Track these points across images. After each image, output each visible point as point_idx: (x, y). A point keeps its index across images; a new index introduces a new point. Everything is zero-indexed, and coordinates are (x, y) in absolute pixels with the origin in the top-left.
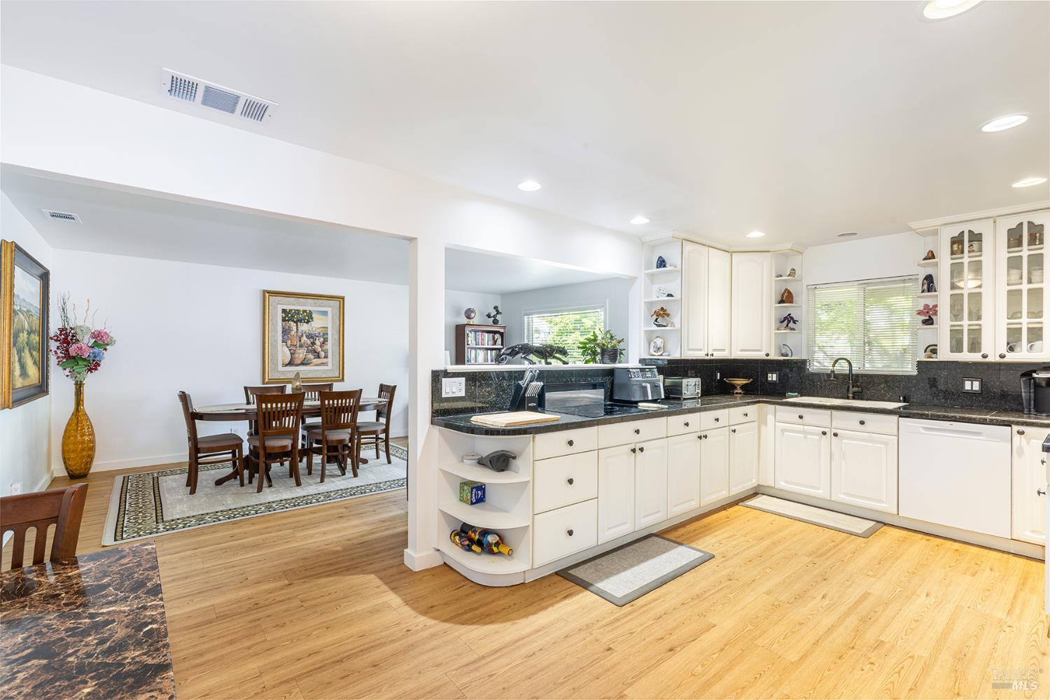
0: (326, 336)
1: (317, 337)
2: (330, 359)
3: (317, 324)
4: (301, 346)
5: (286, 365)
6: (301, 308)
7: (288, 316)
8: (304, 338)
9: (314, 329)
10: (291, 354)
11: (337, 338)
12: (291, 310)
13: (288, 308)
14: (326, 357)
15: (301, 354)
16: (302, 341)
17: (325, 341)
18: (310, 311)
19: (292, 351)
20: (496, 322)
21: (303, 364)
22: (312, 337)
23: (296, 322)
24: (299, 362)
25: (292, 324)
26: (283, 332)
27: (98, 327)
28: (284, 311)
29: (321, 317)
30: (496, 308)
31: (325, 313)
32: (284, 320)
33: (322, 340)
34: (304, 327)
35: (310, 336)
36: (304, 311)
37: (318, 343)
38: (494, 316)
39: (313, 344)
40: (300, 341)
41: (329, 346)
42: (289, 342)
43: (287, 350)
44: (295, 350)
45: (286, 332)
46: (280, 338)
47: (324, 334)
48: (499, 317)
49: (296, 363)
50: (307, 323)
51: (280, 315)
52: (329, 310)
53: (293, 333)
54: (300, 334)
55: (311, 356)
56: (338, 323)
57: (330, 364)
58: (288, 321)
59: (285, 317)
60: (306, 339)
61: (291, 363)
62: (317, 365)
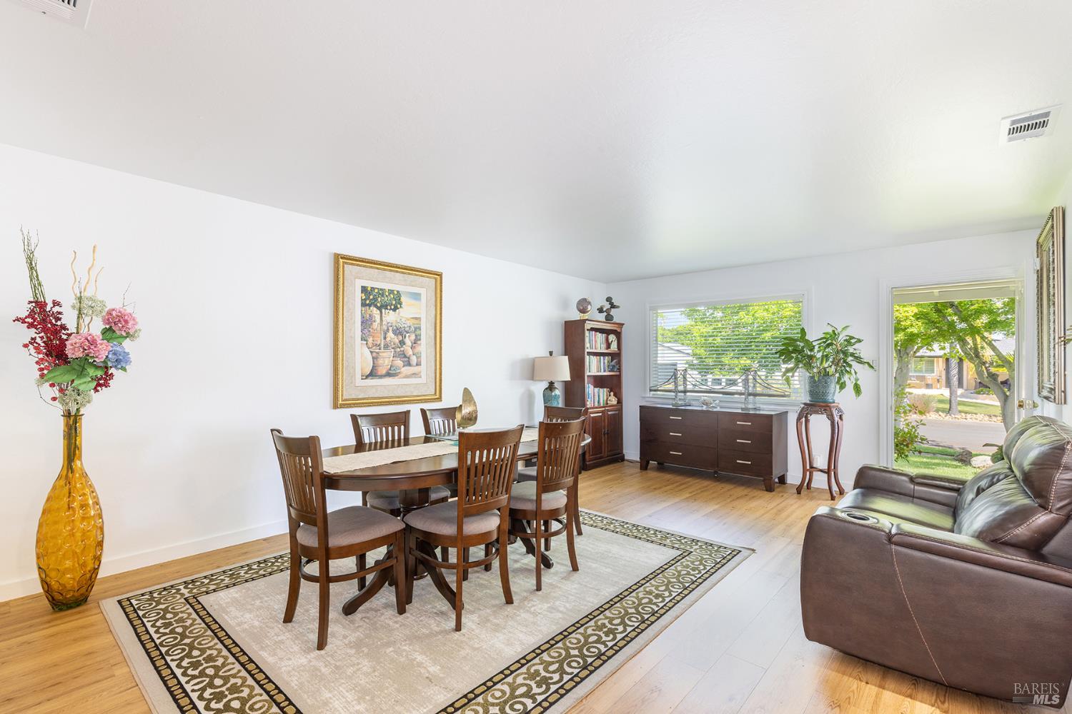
0: (418, 332)
1: (407, 332)
2: (423, 368)
3: (408, 312)
4: (386, 347)
5: (367, 377)
6: (386, 286)
7: (371, 298)
8: (390, 335)
9: (403, 320)
10: (373, 358)
11: (433, 335)
12: (373, 289)
13: (369, 284)
14: (418, 364)
15: (386, 359)
16: (388, 339)
17: (417, 339)
18: (398, 292)
19: (374, 354)
20: (609, 318)
21: (388, 375)
22: (400, 333)
23: (380, 308)
24: (384, 372)
25: (375, 311)
26: (362, 322)
27: (113, 303)
28: (364, 289)
29: (413, 302)
30: (609, 299)
31: (416, 296)
32: (364, 305)
33: (413, 337)
34: (390, 317)
35: (398, 332)
36: (391, 292)
37: (408, 342)
38: (608, 311)
39: (402, 343)
40: (385, 338)
41: (425, 348)
42: (370, 340)
43: (367, 352)
44: (378, 353)
45: (366, 323)
46: (358, 334)
47: (416, 329)
48: (613, 312)
49: (379, 373)
50: (394, 310)
51: (359, 296)
52: (422, 291)
53: (375, 325)
54: (385, 327)
55: (399, 362)
56: (434, 312)
57: (423, 374)
58: (369, 305)
59: (365, 300)
60: (393, 336)
61: (372, 374)
62: (407, 377)
